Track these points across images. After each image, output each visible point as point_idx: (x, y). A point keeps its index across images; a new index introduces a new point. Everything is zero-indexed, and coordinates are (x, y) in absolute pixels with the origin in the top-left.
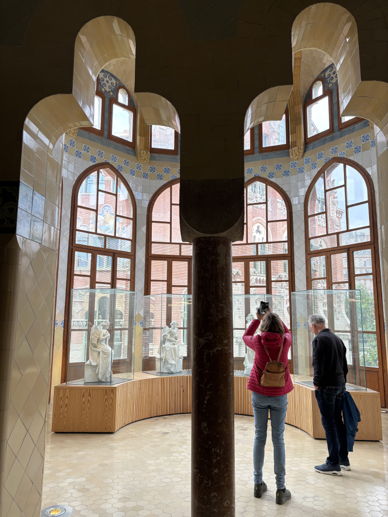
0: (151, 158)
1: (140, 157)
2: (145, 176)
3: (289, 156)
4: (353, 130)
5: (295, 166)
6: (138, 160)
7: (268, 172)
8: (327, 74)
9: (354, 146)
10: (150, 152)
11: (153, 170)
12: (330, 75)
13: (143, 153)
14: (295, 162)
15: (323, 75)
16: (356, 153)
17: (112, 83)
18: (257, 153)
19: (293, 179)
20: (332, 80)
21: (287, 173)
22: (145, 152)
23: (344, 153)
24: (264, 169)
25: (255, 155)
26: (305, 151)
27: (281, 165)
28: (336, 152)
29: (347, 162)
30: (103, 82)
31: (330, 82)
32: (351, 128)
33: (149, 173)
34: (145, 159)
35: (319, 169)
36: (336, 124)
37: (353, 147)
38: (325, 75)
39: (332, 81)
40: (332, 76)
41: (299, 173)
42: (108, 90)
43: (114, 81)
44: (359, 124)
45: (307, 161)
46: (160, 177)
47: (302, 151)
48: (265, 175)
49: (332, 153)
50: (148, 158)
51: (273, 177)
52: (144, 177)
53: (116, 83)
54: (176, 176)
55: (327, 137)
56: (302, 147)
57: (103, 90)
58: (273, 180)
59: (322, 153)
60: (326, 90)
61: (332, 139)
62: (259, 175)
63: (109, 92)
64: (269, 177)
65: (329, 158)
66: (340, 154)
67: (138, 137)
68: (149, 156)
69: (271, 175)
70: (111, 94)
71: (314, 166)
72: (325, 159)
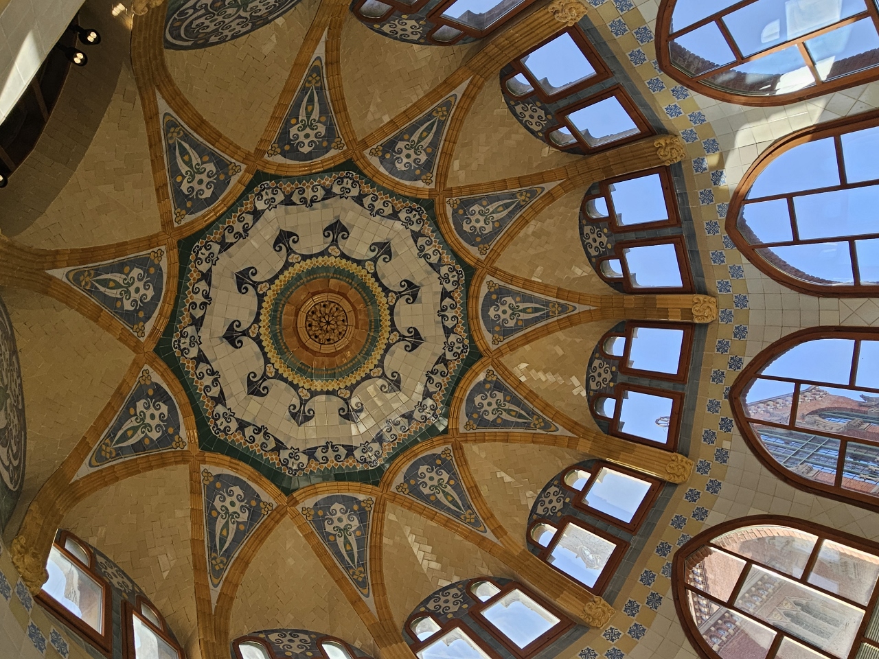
0: (610, 600)
1: (594, 619)
2: (637, 632)
3: (706, 325)
4: (684, 195)
5: (730, 313)
6: (598, 628)
7: (726, 370)
8: (594, 253)
9: (711, 187)
10: (600, 594)
11: (632, 608)
12: (596, 247)
13: (590, 608)
14: (722, 312)
15: (594, 260)
17: (453, 597)
18: (683, 389)
19: (755, 319)
20: (603, 245)
21: (740, 332)
22: (591, 604)
23: (719, 207)
24: (718, 377)
25: (687, 393)
26: (705, 293)
27: (719, 342)
28: (716, 223)
29: (739, 198)
30: (441, 610)
31: (606, 247)
32: (679, 199)
33: (634, 620)
34: (604, 612)
35: (745, 260)
36: (669, 232)
37: (713, 188)
38: (595, 257)
39: (605, 244)
40: (597, 244)
41: (745, 306)
42: (456, 609)
43: (454, 591)
44: (676, 186)
45: (725, 287)
46: (655, 600)
47: (701, 297)
48: (731, 377)
49: (717, 232)
50: (604, 605)
51: (740, 359)
52: (638, 638)
53: (459, 589)
54: (668, 564)
55: (688, 249)
56: (695, 296)
57: (450, 616)
58: (747, 361)
59: (713, 254)
60: (614, 254)
61: (692, 236)
62: (727, 389)
63: (460, 608)
64: (739, 368)
65: (725, 238)
67: (559, 602)
68: (603, 601)
69: (735, 363)
70: (465, 606)
71: (737, 272)
72: (727, 246)
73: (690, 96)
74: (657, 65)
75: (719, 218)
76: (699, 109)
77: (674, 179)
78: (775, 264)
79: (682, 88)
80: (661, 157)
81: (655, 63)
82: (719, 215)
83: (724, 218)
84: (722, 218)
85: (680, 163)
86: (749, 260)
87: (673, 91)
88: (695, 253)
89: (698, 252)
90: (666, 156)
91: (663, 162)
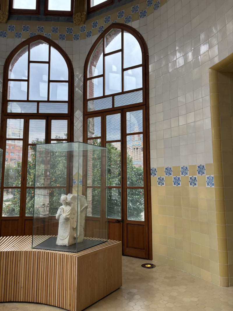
4: (58, 20)
16: (60, 39)
23: (49, 35)
26: (8, 19)
28: (42, 31)
29: (52, 44)
32: (56, 18)
35: (23, 40)
36: (42, 9)
37: (58, 34)
44: (63, 18)
45: (11, 29)
47: (7, 17)
49: (38, 31)
55: (32, 16)
56: (7, 13)
59: (28, 27)
61: (38, 19)
65: (35, 34)
66: (45, 34)
71: (18, 36)
72: (31, 34)
73: (98, 33)
74: (115, 22)
75: (45, 33)
76: (92, 36)
77: (67, 18)
78: (21, 52)
79: (102, 31)
80: (77, 14)
81: (116, 22)
82: (46, 33)
83: (44, 36)
84: (44, 35)
85: (73, 22)
86: (23, 42)
87: (103, 27)
88: (30, 19)
89: (30, 20)
90: (77, 16)
91: (75, 14)
